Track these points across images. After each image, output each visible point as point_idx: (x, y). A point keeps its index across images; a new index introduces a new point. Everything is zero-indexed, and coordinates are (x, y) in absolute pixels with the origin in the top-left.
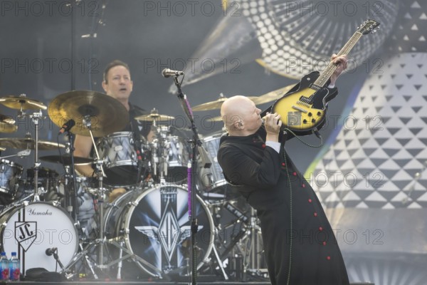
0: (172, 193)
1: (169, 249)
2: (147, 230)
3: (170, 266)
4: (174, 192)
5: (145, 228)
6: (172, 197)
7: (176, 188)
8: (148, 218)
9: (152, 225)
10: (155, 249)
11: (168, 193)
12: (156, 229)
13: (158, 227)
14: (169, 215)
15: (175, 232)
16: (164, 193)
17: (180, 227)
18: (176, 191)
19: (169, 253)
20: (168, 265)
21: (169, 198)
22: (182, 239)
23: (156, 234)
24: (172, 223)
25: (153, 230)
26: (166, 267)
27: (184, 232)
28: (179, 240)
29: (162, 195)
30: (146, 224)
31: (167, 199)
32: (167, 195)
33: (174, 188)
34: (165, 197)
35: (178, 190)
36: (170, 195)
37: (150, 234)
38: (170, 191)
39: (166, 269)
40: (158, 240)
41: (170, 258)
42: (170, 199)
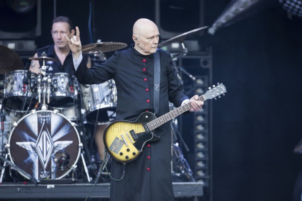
0: (46, 116)
1: (45, 160)
2: (27, 145)
3: (45, 172)
4: (48, 116)
5: (25, 143)
6: (47, 119)
7: (50, 113)
8: (27, 136)
9: (30, 141)
10: (33, 159)
11: (44, 116)
12: (33, 144)
13: (35, 143)
14: (45, 133)
15: (49, 146)
16: (40, 116)
17: (54, 142)
18: (50, 115)
19: (45, 162)
20: (43, 171)
21: (44, 120)
22: (56, 151)
23: (34, 148)
24: (47, 139)
25: (31, 145)
26: (42, 172)
27: (57, 146)
28: (53, 152)
29: (39, 118)
30: (26, 140)
31: (43, 121)
32: (43, 118)
33: (48, 113)
34: (42, 119)
35: (52, 114)
36: (45, 118)
37: (29, 148)
38: (46, 115)
39: (42, 174)
40: (36, 152)
41: (45, 166)
42: (46, 122)
